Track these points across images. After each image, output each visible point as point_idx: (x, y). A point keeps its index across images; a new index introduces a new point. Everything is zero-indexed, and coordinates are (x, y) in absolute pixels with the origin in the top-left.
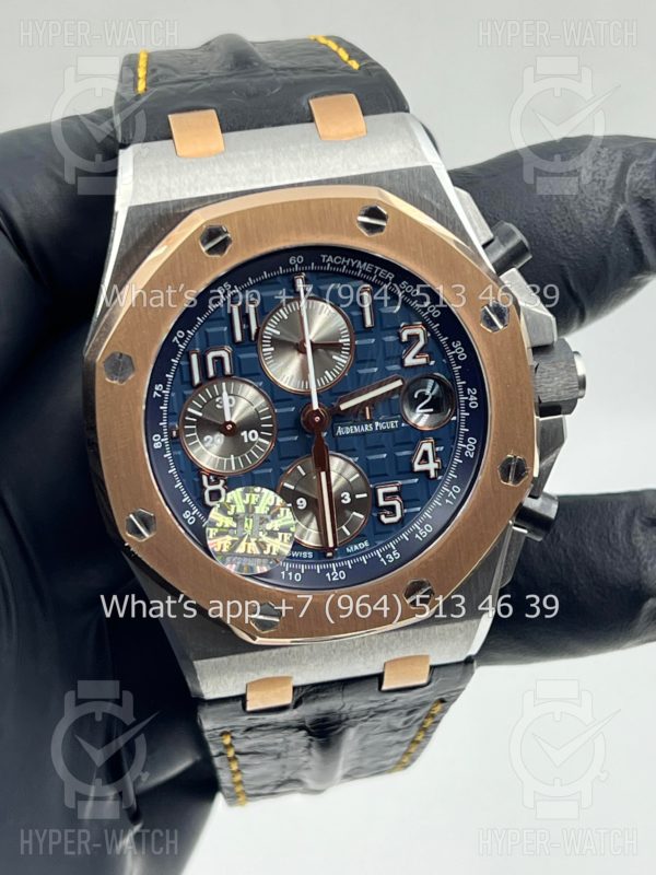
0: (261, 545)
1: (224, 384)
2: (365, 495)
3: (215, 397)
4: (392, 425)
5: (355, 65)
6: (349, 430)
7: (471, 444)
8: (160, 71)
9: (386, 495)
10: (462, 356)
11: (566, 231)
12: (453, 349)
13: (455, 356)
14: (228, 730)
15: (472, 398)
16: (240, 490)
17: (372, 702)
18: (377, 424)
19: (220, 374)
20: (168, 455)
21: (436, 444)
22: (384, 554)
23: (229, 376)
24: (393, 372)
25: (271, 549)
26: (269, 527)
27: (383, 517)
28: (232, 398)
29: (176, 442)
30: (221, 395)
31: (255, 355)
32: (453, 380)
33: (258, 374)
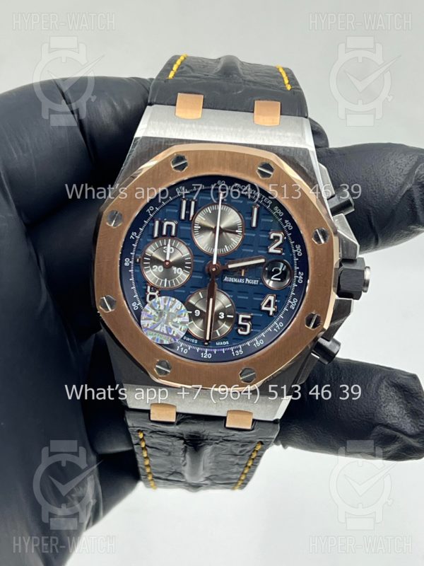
0: (169, 329)
1: (170, 240)
2: (232, 316)
3: (164, 246)
4: (255, 282)
5: (289, 87)
6: (232, 280)
7: (294, 302)
8: (185, 68)
9: (244, 319)
10: (300, 254)
11: (375, 191)
12: (296, 249)
13: (296, 253)
14: (142, 429)
15: (301, 278)
16: (164, 297)
17: (221, 432)
18: (247, 280)
19: (169, 234)
20: (131, 271)
21: (276, 298)
22: (235, 350)
23: (173, 237)
24: (261, 254)
25: (174, 332)
26: (175, 320)
27: (239, 330)
28: (172, 248)
29: (137, 265)
30: (166, 246)
31: (190, 228)
32: (293, 265)
33: (189, 239)
